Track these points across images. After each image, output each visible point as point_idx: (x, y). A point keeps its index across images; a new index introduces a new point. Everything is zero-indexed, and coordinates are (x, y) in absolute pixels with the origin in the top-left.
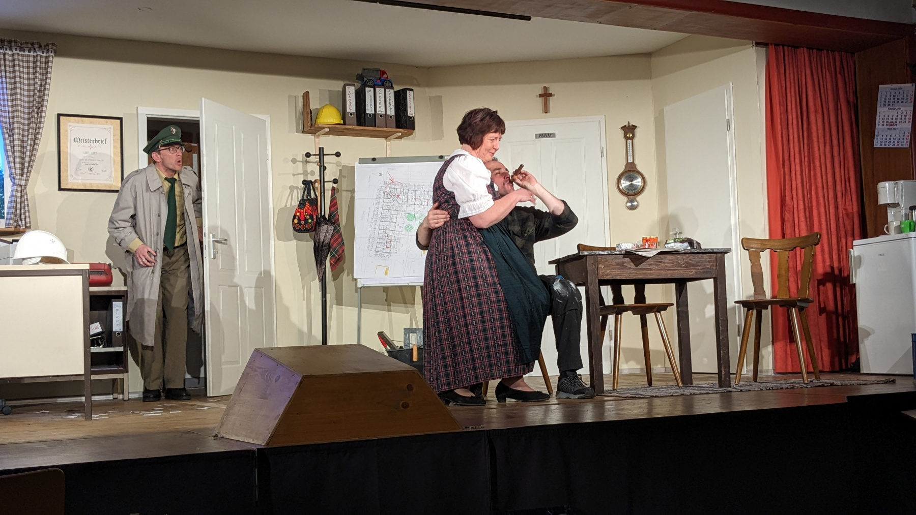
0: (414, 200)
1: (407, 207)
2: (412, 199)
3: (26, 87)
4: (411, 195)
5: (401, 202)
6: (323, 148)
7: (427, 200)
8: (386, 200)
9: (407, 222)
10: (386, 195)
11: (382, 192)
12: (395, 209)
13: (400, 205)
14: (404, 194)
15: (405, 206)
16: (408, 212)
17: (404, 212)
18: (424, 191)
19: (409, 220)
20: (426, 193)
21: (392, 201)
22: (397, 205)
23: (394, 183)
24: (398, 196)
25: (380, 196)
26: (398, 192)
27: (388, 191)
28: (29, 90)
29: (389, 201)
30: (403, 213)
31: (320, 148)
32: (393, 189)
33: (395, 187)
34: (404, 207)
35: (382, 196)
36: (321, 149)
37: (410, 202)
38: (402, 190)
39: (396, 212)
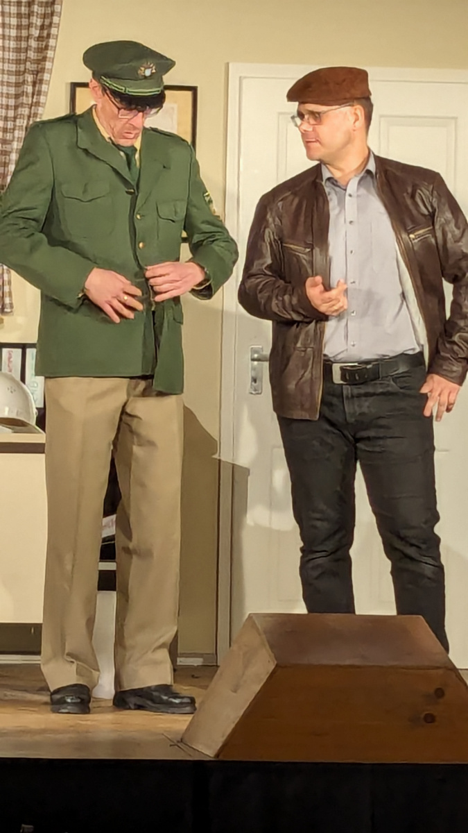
3: (13, 33)
28: (18, 39)
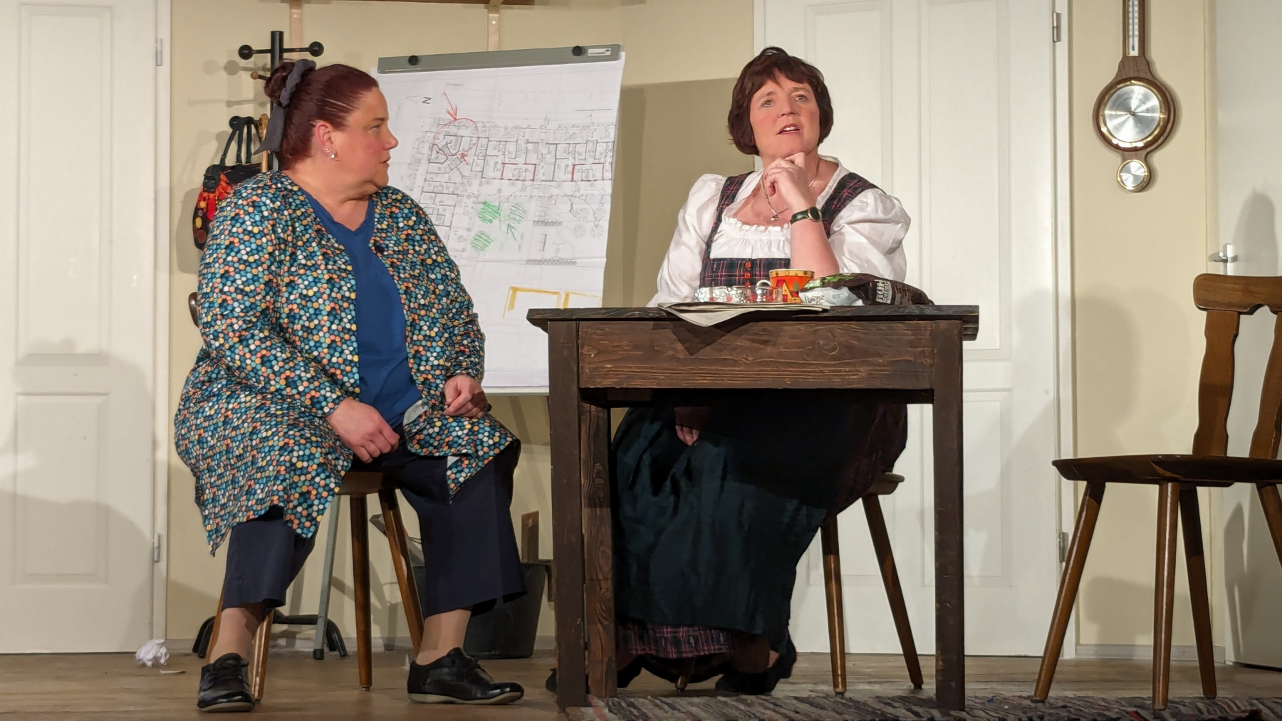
0: (499, 166)
1: (481, 184)
2: (496, 163)
4: (495, 152)
5: (467, 173)
6: (281, 34)
7: (531, 168)
8: (434, 168)
9: (479, 225)
10: (434, 153)
11: (427, 146)
12: (451, 190)
13: (465, 181)
14: (478, 151)
15: (476, 182)
16: (482, 200)
17: (472, 199)
18: (528, 142)
19: (484, 220)
20: (530, 146)
21: (449, 170)
22: (458, 179)
23: (456, 123)
24: (463, 156)
25: (420, 156)
26: (465, 144)
27: (441, 143)
29: (439, 169)
30: (469, 202)
31: (273, 33)
32: (454, 137)
33: (461, 132)
34: (474, 188)
35: (425, 157)
36: (277, 37)
37: (490, 172)
38: (475, 140)
39: (451, 200)
